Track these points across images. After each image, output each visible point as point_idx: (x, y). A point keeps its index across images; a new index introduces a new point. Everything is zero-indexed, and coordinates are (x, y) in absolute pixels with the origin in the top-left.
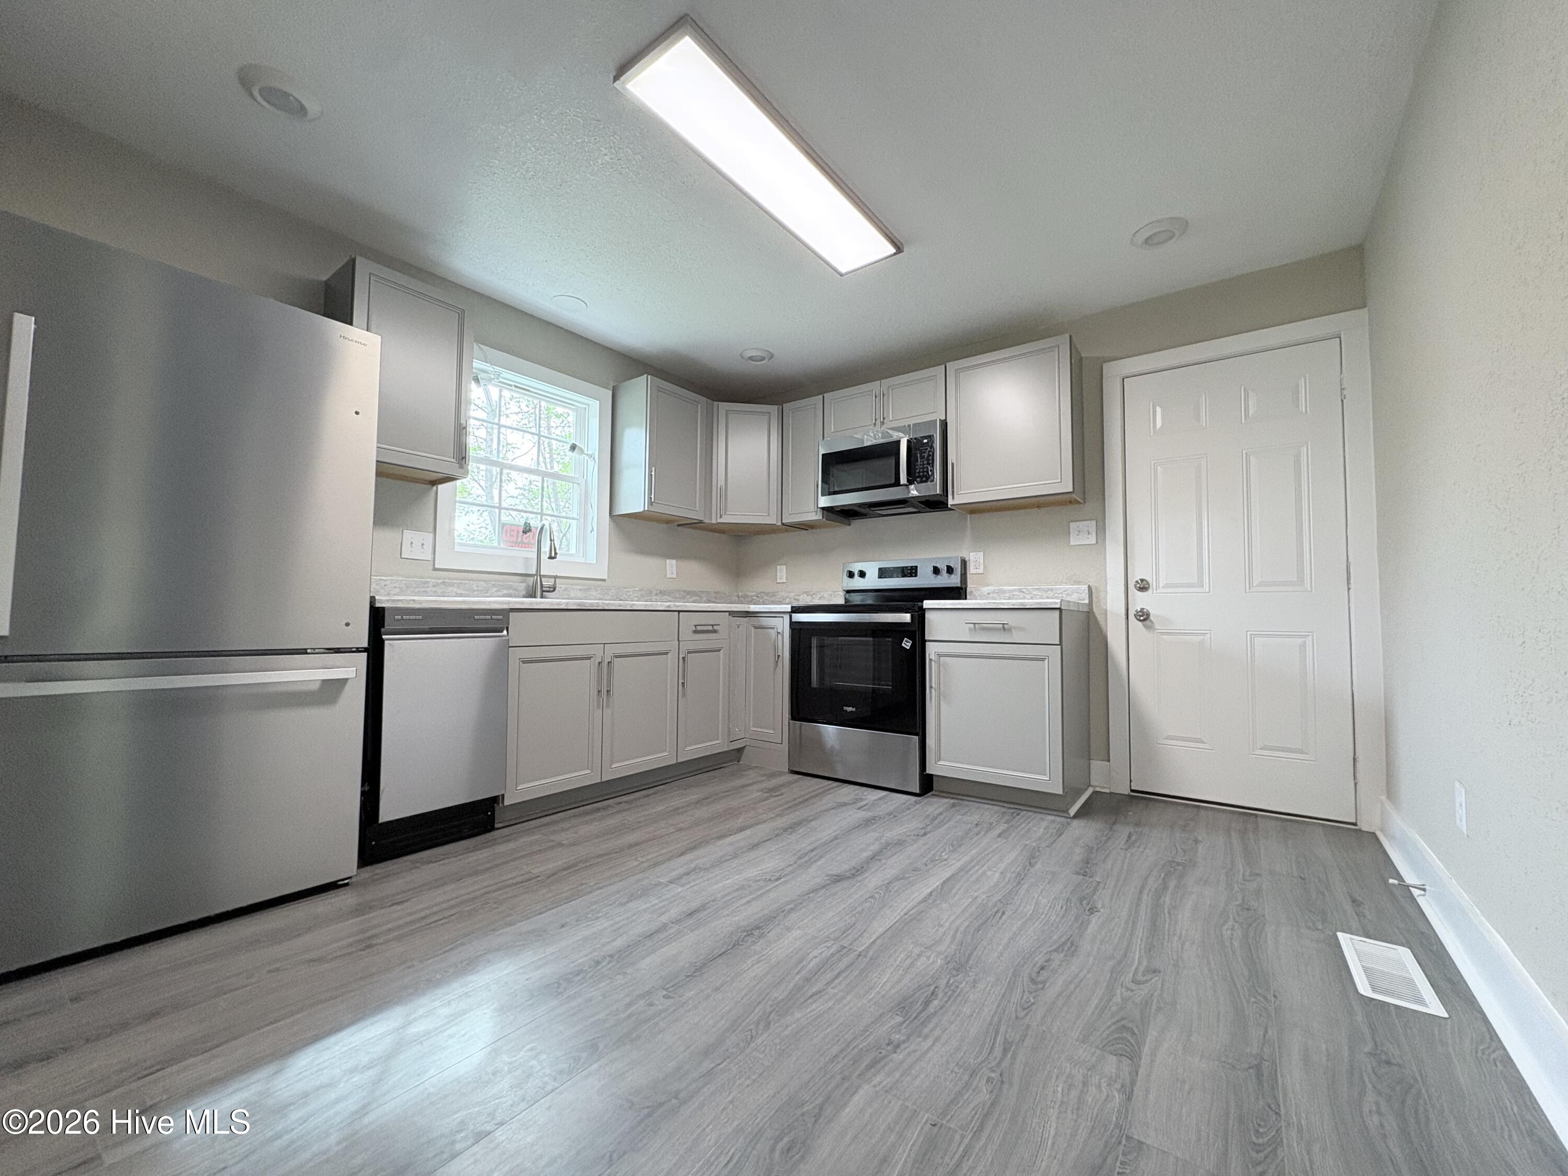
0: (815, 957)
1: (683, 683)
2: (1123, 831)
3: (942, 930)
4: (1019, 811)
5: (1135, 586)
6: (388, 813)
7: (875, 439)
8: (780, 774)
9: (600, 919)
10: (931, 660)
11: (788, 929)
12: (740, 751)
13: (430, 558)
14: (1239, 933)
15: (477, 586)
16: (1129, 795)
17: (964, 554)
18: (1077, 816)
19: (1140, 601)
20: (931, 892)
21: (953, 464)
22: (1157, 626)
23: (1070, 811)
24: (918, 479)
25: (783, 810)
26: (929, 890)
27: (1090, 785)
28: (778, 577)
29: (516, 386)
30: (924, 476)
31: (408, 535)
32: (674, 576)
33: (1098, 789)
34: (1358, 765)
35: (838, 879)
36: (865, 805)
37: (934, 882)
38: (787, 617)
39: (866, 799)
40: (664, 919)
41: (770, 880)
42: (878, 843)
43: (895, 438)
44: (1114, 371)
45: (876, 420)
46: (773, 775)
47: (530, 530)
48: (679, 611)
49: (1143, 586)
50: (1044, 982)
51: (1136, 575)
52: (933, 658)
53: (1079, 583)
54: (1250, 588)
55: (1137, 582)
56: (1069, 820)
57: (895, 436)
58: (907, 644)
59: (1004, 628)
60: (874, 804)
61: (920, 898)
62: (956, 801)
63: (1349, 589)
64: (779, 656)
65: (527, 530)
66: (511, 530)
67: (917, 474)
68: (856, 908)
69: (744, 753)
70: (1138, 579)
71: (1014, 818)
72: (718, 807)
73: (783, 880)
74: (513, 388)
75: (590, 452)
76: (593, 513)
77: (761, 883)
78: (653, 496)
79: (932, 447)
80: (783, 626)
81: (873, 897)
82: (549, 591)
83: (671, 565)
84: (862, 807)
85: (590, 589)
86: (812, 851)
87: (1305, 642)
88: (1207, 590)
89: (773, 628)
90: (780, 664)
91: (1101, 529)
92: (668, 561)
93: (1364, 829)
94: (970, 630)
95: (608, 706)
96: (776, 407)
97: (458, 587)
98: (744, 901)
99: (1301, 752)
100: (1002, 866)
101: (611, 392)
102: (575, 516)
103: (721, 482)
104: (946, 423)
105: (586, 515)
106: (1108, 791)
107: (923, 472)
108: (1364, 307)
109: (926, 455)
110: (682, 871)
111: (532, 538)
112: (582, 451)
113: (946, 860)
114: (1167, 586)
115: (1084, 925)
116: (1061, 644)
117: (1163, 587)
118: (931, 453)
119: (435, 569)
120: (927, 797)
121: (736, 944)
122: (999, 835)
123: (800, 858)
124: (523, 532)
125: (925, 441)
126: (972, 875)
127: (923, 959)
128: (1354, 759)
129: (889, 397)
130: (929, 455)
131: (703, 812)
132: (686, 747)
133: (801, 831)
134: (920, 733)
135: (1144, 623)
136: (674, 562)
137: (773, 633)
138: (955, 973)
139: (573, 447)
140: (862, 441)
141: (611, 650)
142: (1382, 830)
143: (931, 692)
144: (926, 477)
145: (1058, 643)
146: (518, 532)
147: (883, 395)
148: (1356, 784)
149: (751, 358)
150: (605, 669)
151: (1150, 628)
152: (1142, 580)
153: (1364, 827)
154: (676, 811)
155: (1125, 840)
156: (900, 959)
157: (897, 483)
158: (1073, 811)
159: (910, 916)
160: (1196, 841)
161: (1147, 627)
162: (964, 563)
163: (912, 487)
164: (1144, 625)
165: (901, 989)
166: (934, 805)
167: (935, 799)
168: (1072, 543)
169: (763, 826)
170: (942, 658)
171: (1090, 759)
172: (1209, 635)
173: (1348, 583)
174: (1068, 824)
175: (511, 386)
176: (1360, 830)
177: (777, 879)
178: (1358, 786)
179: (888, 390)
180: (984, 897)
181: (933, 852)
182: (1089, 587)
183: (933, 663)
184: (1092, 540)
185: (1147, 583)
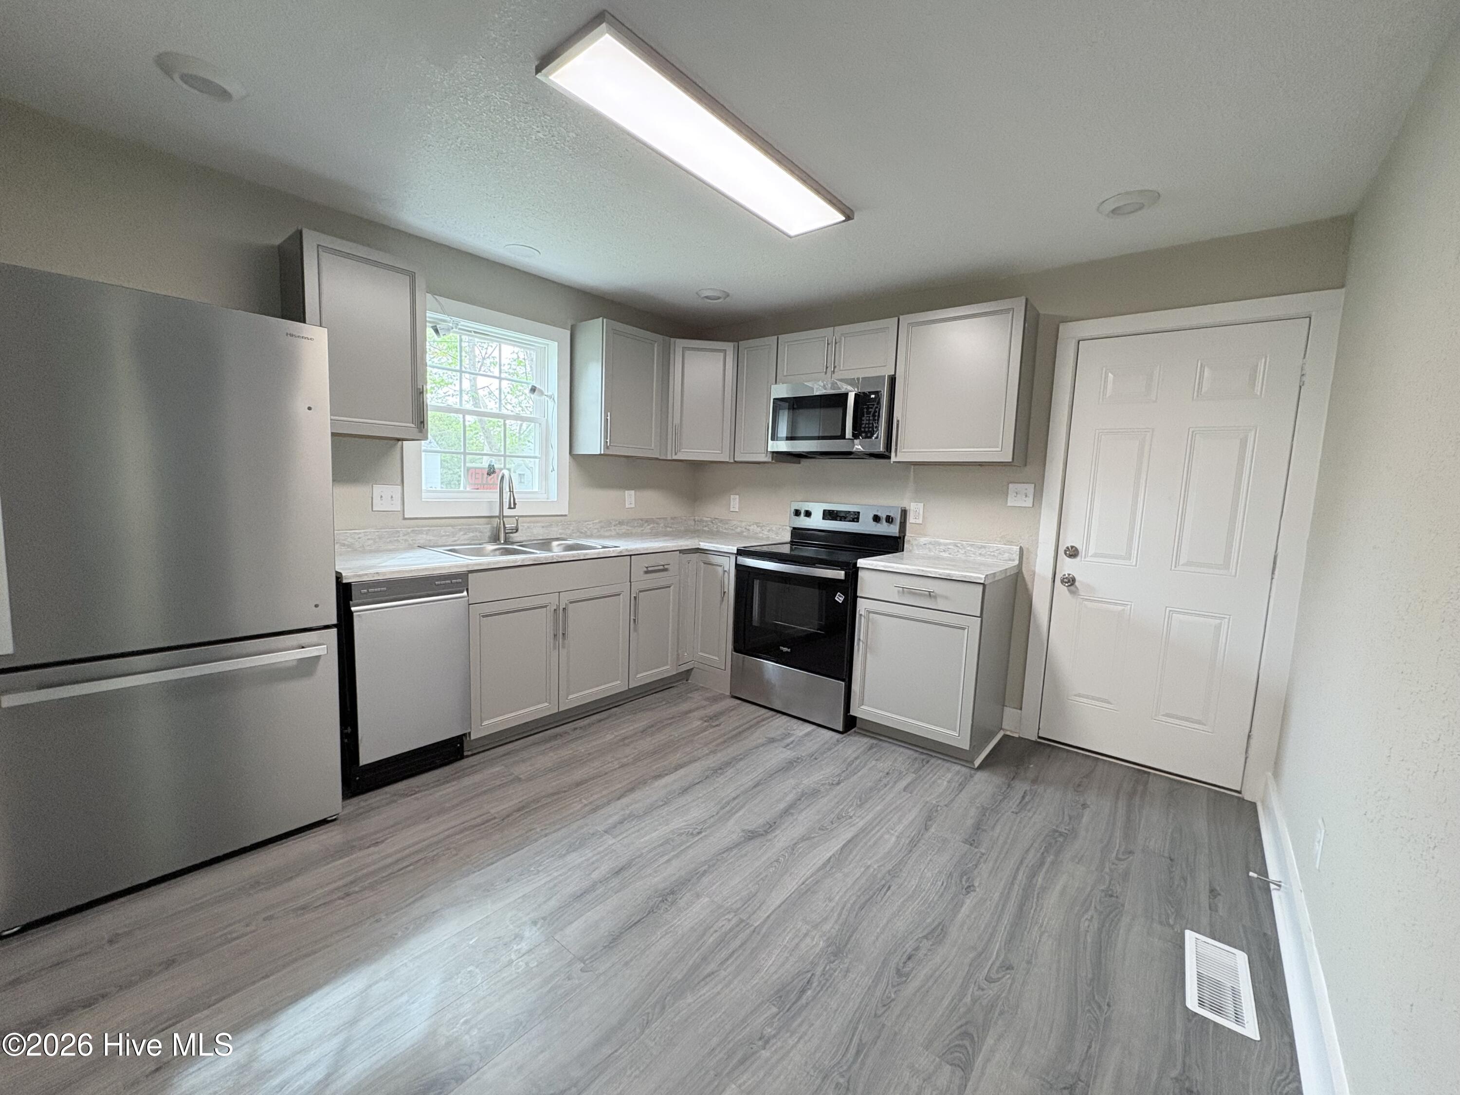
0: (716, 931)
1: (634, 620)
2: (1021, 787)
3: (832, 904)
4: (929, 758)
5: (1065, 551)
6: (367, 756)
7: (825, 389)
8: (722, 697)
9: (541, 874)
10: (861, 615)
11: (698, 896)
12: (689, 672)
13: (399, 508)
14: (1096, 924)
15: (445, 532)
16: (1036, 742)
17: (905, 503)
18: (981, 767)
19: (1068, 566)
20: (830, 858)
21: (898, 421)
22: (1082, 592)
23: (975, 762)
24: (863, 435)
25: (718, 745)
26: (828, 855)
27: (1001, 729)
28: (731, 507)
29: (475, 332)
30: (869, 431)
31: (378, 489)
32: (633, 506)
33: (1008, 733)
34: (1252, 741)
35: (752, 836)
36: (792, 742)
37: (834, 846)
38: (733, 558)
39: (793, 735)
40: (595, 875)
41: (692, 834)
42: (794, 791)
43: (843, 391)
44: (1070, 332)
45: (827, 368)
46: (715, 699)
47: (494, 472)
48: (631, 555)
49: (1073, 553)
50: (907, 975)
51: (1068, 541)
52: (863, 614)
53: (1010, 543)
54: (1175, 567)
55: (1068, 548)
56: (973, 772)
57: (844, 388)
58: (840, 598)
59: (930, 595)
60: (800, 742)
61: (820, 863)
62: (875, 742)
63: (1272, 578)
64: (724, 593)
65: (491, 471)
66: (476, 474)
67: (862, 430)
68: (761, 874)
69: (693, 673)
70: (1069, 545)
71: (924, 766)
72: (661, 737)
73: (703, 834)
74: (473, 334)
75: (550, 393)
76: (554, 453)
77: (684, 837)
78: (608, 440)
79: (879, 403)
80: (729, 565)
81: (777, 861)
82: (512, 533)
83: (630, 497)
84: (788, 745)
85: (551, 525)
86: (734, 799)
87: (1221, 623)
88: (1134, 564)
89: (721, 566)
90: (725, 598)
91: (1038, 494)
92: (626, 492)
93: (1246, 799)
94: (899, 592)
95: (563, 647)
96: (731, 344)
97: (427, 534)
98: (666, 858)
99: (1199, 722)
100: (900, 828)
101: (569, 332)
102: (537, 454)
103: (677, 421)
104: (895, 378)
105: (547, 454)
106: (1016, 735)
107: (869, 428)
108: (1342, 286)
109: (872, 410)
110: (616, 818)
111: (495, 479)
112: (542, 393)
113: (851, 817)
114: (1095, 555)
115: (957, 906)
116: (981, 616)
117: (1091, 556)
118: (877, 410)
119: (405, 519)
120: (849, 735)
121: (651, 911)
122: (905, 789)
123: (723, 808)
124: (488, 474)
125: (873, 396)
126: (870, 840)
127: (808, 940)
128: (1249, 736)
129: (840, 345)
130: (875, 412)
131: (646, 744)
132: (637, 674)
133: (730, 772)
134: (847, 680)
135: (1070, 588)
136: (633, 492)
137: (720, 569)
138: (832, 958)
139: (533, 390)
140: (812, 389)
141: (565, 598)
142: (1263, 802)
143: (858, 644)
144: (869, 434)
145: (979, 615)
146: (483, 474)
147: (836, 343)
148: (1246, 758)
149: (707, 297)
150: (560, 616)
151: (1075, 593)
152: (1072, 547)
153: (1247, 796)
154: (624, 741)
155: (1018, 801)
156: (787, 938)
157: (843, 436)
158: (977, 763)
159: (807, 885)
160: (1084, 806)
161: (1071, 592)
162: (904, 513)
163: (857, 441)
164: (1068, 590)
165: (782, 975)
166: (855, 745)
167: (856, 738)
168: (1009, 504)
169: (697, 764)
170: (871, 615)
171: (1004, 705)
172: (1129, 606)
173: (1273, 573)
174: (971, 776)
175: (470, 332)
176: (1244, 800)
177: (699, 833)
178: (1248, 760)
179: (841, 339)
180: (875, 867)
181: (841, 807)
182: (1021, 548)
183: (863, 618)
184: (1029, 502)
185: (1077, 550)
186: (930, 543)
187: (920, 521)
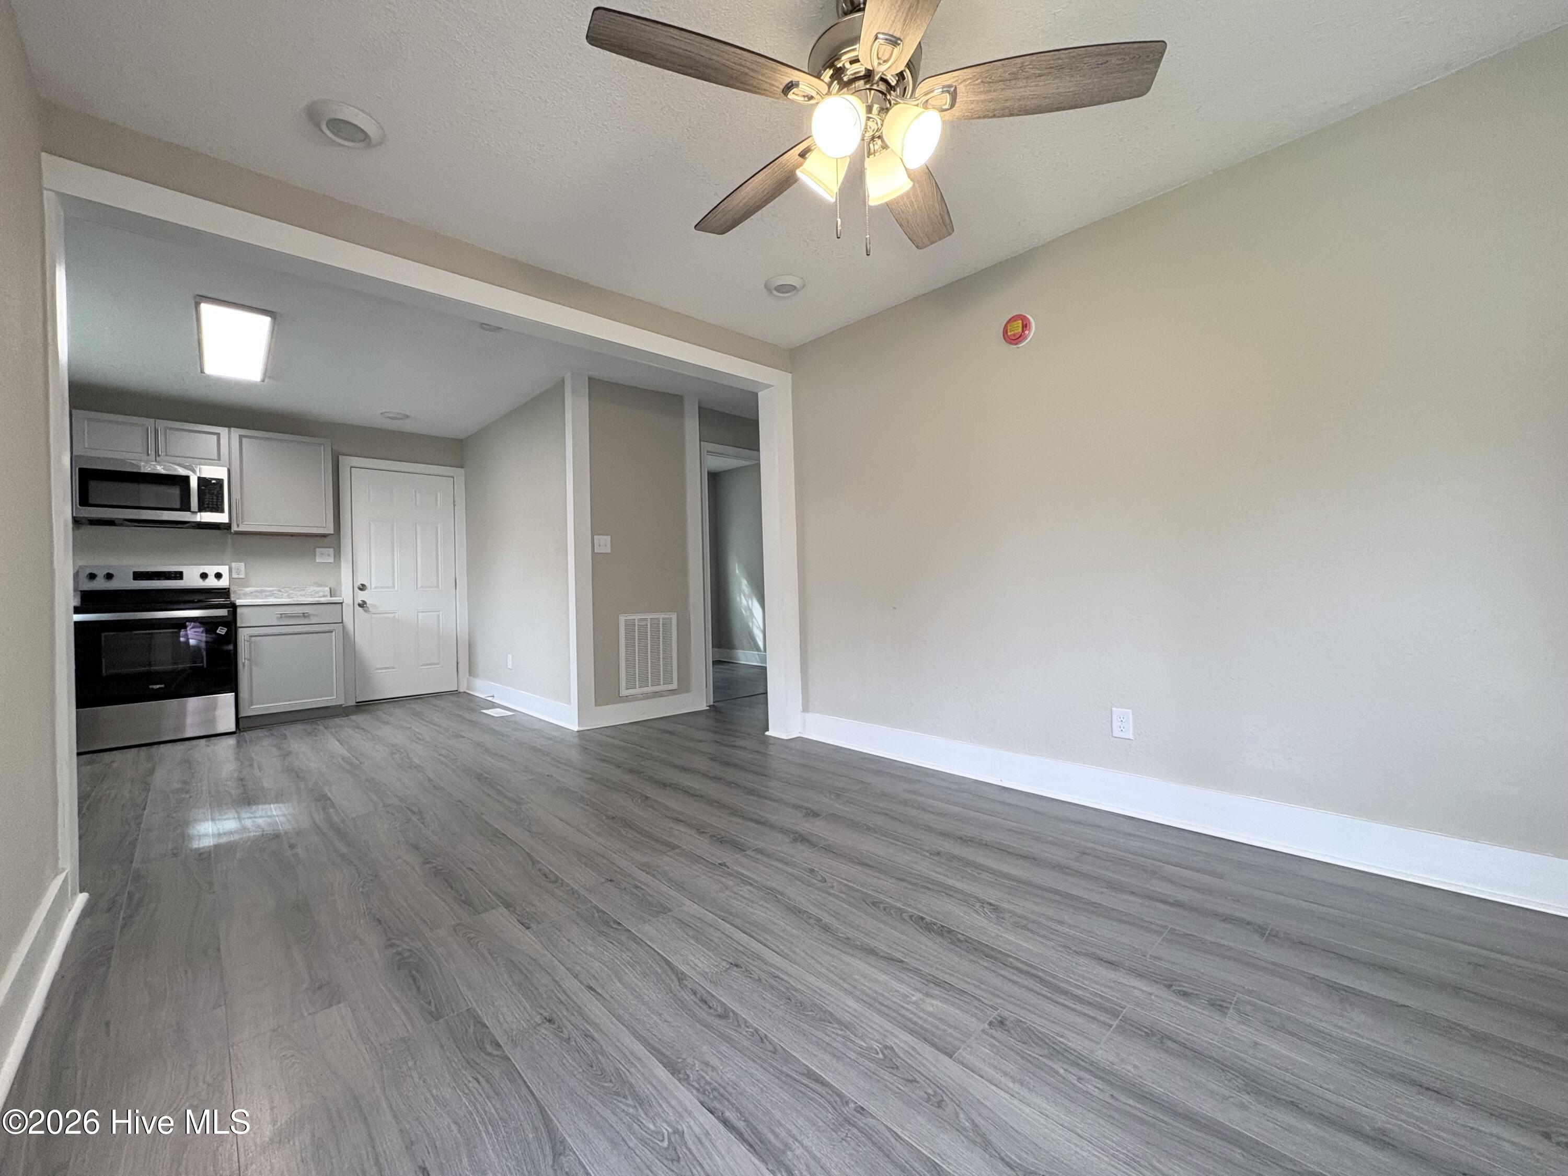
5: (358, 587)
16: (357, 705)
19: (361, 596)
22: (371, 610)
24: (208, 508)
30: (213, 507)
34: (459, 663)
43: (180, 473)
44: (347, 463)
45: (149, 451)
49: (363, 588)
51: (359, 581)
52: (247, 639)
53: (322, 586)
54: (416, 590)
57: (180, 471)
58: (223, 630)
59: (305, 615)
63: (456, 591)
67: (207, 505)
70: (359, 584)
79: (220, 487)
87: (438, 614)
88: (397, 590)
91: (338, 553)
94: (277, 618)
104: (230, 471)
107: (213, 504)
108: (463, 466)
109: (215, 492)
114: (376, 588)
116: (343, 622)
117: (374, 589)
118: (220, 492)
125: (214, 482)
130: (218, 494)
134: (236, 690)
135: (363, 608)
142: (471, 688)
143: (243, 662)
144: (216, 509)
145: (340, 622)
147: (158, 432)
148: (458, 673)
151: (367, 611)
153: (463, 690)
157: (188, 509)
161: (365, 611)
163: (203, 514)
164: (363, 610)
168: (317, 561)
170: (253, 639)
172: (397, 614)
173: (456, 587)
176: (459, 692)
182: (331, 588)
183: (244, 642)
184: (331, 560)
185: (363, 585)
186: (257, 591)
187: (242, 576)
